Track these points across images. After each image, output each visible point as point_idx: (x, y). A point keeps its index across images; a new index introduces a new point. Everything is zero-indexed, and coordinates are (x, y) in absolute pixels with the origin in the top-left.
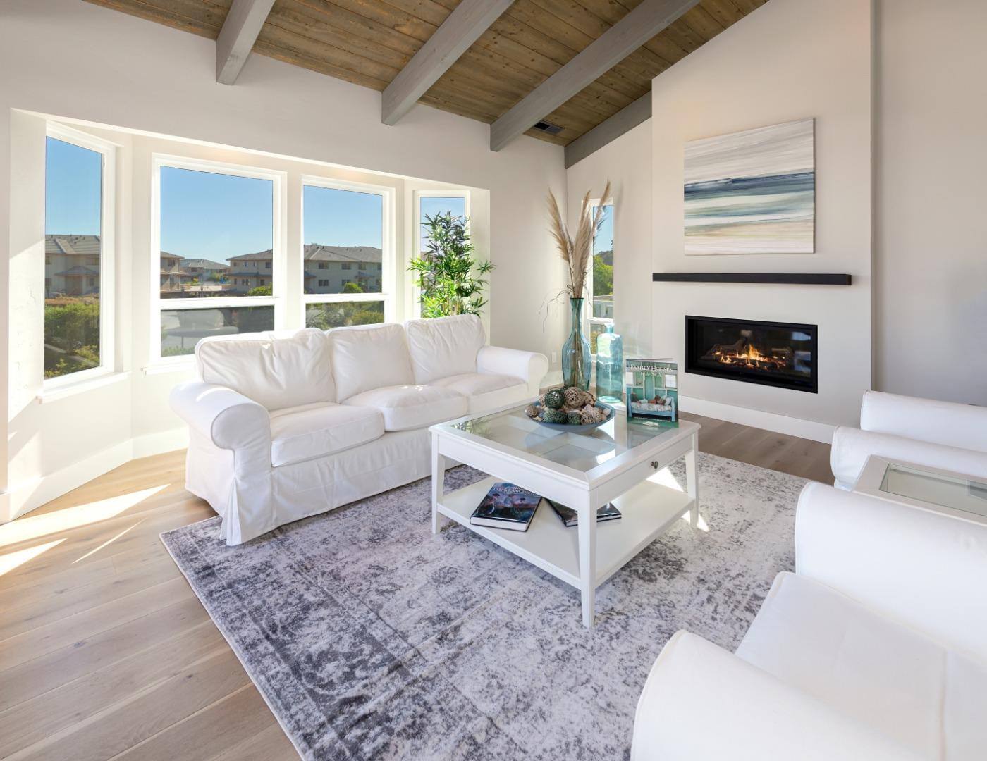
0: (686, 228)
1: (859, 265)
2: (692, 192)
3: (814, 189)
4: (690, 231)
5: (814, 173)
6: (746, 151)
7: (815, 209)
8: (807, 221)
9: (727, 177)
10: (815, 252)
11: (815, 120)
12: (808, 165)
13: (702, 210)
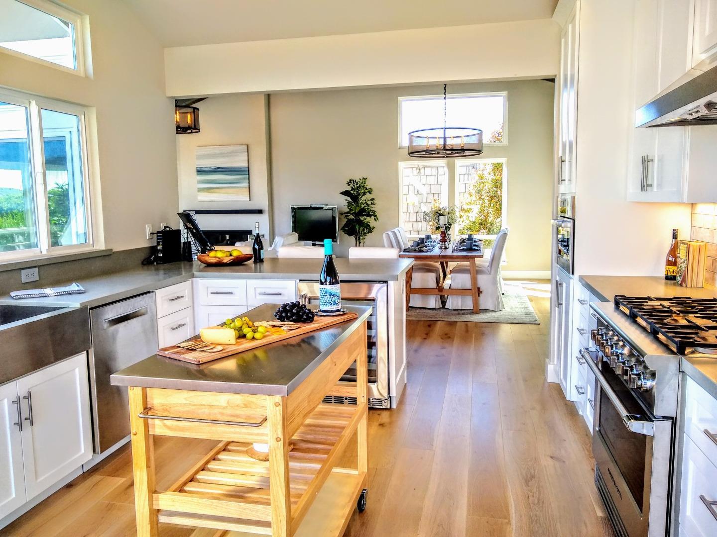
0: (198, 189)
1: (264, 204)
2: (200, 171)
3: (249, 174)
4: (200, 190)
5: (248, 168)
6: (222, 155)
7: (249, 183)
8: (246, 188)
9: (215, 166)
10: (250, 200)
11: (248, 145)
12: (246, 165)
13: (205, 180)
